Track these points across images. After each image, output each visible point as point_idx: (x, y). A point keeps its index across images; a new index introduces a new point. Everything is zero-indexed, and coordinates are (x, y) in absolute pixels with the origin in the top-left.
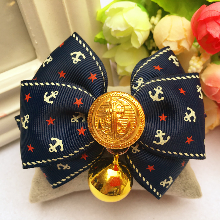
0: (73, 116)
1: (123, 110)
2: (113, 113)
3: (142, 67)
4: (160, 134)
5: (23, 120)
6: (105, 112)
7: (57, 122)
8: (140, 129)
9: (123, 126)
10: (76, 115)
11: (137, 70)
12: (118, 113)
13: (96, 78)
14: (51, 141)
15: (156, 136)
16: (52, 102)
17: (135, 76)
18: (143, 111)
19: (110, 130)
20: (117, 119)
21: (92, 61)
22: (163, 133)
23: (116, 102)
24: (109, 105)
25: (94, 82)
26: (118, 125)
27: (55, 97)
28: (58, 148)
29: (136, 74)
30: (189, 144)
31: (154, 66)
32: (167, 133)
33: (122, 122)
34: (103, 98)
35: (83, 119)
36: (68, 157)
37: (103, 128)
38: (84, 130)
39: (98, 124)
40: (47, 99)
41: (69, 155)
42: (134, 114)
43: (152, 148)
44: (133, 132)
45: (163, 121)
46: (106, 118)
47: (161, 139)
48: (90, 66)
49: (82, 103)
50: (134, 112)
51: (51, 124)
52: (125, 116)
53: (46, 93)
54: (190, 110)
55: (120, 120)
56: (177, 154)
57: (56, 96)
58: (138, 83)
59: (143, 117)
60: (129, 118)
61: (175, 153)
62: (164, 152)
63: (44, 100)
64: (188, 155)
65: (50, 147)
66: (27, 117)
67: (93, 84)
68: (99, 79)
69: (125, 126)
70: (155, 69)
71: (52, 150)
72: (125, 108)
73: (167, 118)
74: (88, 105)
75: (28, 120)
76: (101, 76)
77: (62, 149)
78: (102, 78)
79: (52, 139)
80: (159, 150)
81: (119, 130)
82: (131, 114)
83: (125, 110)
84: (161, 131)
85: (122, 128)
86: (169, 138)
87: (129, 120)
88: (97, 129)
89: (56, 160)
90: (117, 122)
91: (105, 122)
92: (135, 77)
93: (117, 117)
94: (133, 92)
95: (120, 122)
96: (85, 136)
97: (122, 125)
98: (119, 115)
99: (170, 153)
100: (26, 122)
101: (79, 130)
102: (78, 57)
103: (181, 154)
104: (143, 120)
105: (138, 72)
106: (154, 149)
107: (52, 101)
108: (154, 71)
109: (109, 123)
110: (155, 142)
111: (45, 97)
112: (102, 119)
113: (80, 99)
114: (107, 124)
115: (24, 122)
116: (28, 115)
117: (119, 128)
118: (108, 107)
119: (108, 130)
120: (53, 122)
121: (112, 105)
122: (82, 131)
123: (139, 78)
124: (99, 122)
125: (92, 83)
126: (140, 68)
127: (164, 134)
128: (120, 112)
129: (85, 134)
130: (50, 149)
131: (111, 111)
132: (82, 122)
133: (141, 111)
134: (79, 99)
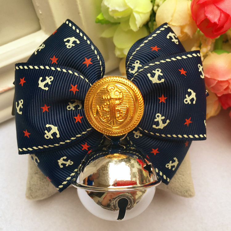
0: (69, 103)
1: (121, 96)
2: (111, 100)
3: (138, 49)
4: (159, 118)
5: (17, 104)
6: (103, 99)
7: (52, 109)
8: (139, 114)
9: (122, 113)
10: (72, 103)
11: (133, 52)
12: (116, 99)
13: (91, 63)
14: (46, 127)
15: (156, 120)
16: (47, 89)
17: (130, 58)
18: (141, 96)
19: (109, 117)
20: (115, 106)
21: (86, 46)
22: (162, 116)
23: (114, 88)
24: (106, 92)
25: (89, 67)
26: (117, 112)
27: (50, 83)
28: (54, 134)
29: (132, 57)
30: (188, 125)
31: (151, 47)
32: (166, 117)
33: (121, 109)
34: (99, 85)
35: (79, 107)
36: (64, 143)
37: (102, 115)
38: (81, 117)
39: (95, 112)
40: (41, 85)
41: (66, 141)
42: (132, 100)
43: (152, 133)
44: (132, 118)
45: (163, 103)
46: (104, 105)
47: (161, 122)
48: (85, 51)
49: (78, 90)
50: (133, 97)
51: (46, 111)
52: (123, 102)
53: (41, 78)
54: (190, 92)
55: (118, 107)
56: (176, 136)
57: (51, 81)
58: (135, 66)
59: (142, 102)
60: (127, 104)
61: (174, 136)
62: (163, 135)
63: (39, 86)
64: (187, 137)
65: (46, 134)
66: (21, 102)
67: (88, 70)
68: (94, 64)
69: (124, 112)
70: (152, 50)
71: (47, 137)
72: (123, 93)
73: (167, 99)
74: (84, 92)
75: (22, 105)
76: (97, 60)
77: (58, 136)
78: (98, 62)
79: (47, 126)
80: (158, 134)
81: (118, 117)
82: (130, 100)
83: (123, 96)
84: (160, 115)
85: (121, 114)
86: (168, 121)
87: (128, 106)
88: (95, 117)
89: (53, 146)
90: (116, 109)
91: (103, 110)
92: (131, 60)
93: (116, 104)
94: (129, 75)
95: (119, 108)
96: (82, 124)
97: (121, 111)
98: (117, 102)
99: (169, 136)
100: (21, 107)
101: (76, 118)
102: (72, 42)
103: (180, 136)
104: (142, 104)
105: (135, 54)
106: (153, 134)
107: (47, 87)
108: (151, 53)
109: (107, 110)
110: (154, 126)
111: (40, 82)
112: (99, 106)
113: (76, 86)
114: (106, 111)
115: (18, 107)
116: (22, 100)
117: (118, 115)
118: (106, 94)
119: (107, 117)
120: (48, 109)
121: (110, 91)
122: (78, 119)
123: (135, 61)
124: (97, 110)
125: (87, 68)
126: (137, 50)
127: (163, 118)
128: (118, 98)
129: (82, 122)
130: (45, 136)
131: (109, 98)
132: (79, 110)
133: (139, 96)
134: (74, 86)
